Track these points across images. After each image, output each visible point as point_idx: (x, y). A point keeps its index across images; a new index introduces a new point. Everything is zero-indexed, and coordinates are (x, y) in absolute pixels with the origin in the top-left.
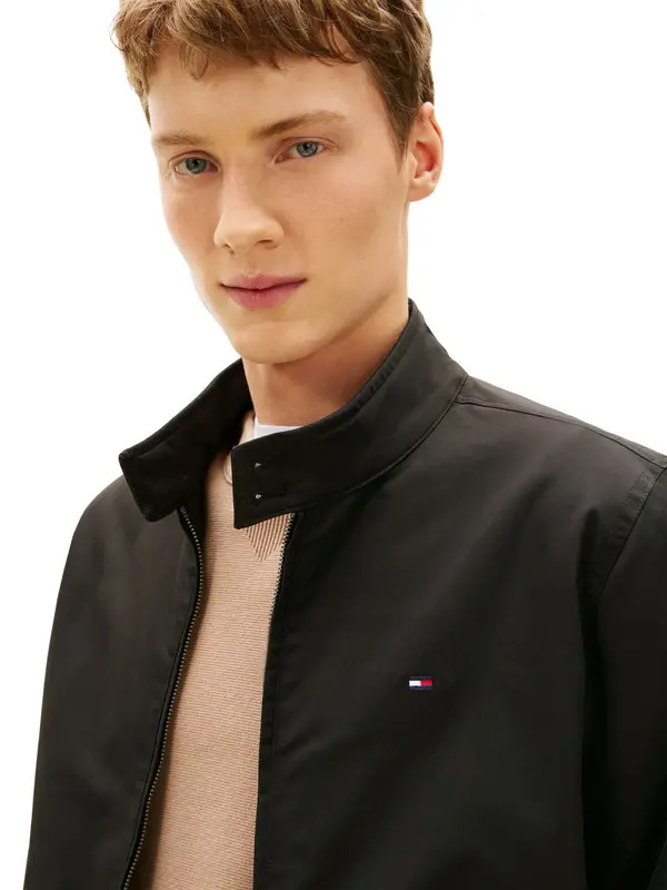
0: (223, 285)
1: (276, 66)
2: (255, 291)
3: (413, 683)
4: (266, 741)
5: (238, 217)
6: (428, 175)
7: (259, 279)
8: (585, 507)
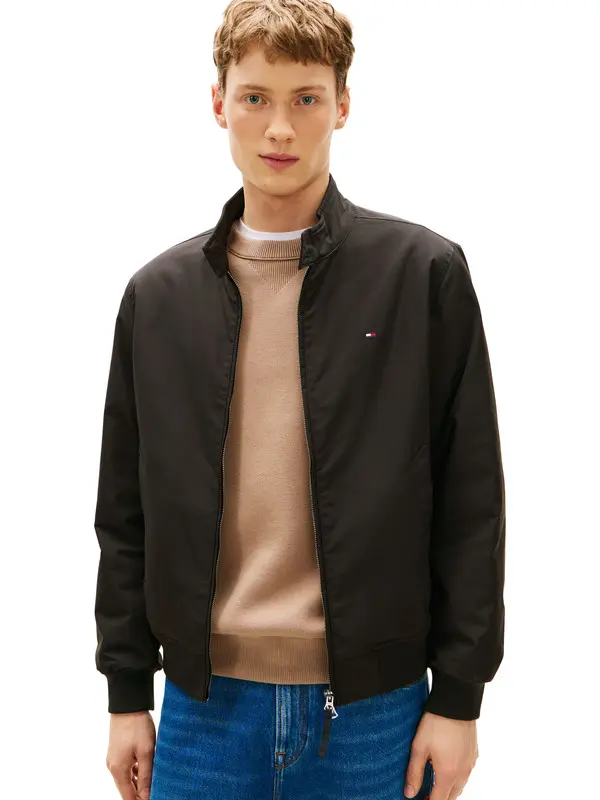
0: (260, 156)
1: (305, 64)
2: (278, 160)
3: (368, 335)
4: (303, 366)
5: (279, 127)
6: (343, 118)
7: (283, 155)
8: (431, 258)
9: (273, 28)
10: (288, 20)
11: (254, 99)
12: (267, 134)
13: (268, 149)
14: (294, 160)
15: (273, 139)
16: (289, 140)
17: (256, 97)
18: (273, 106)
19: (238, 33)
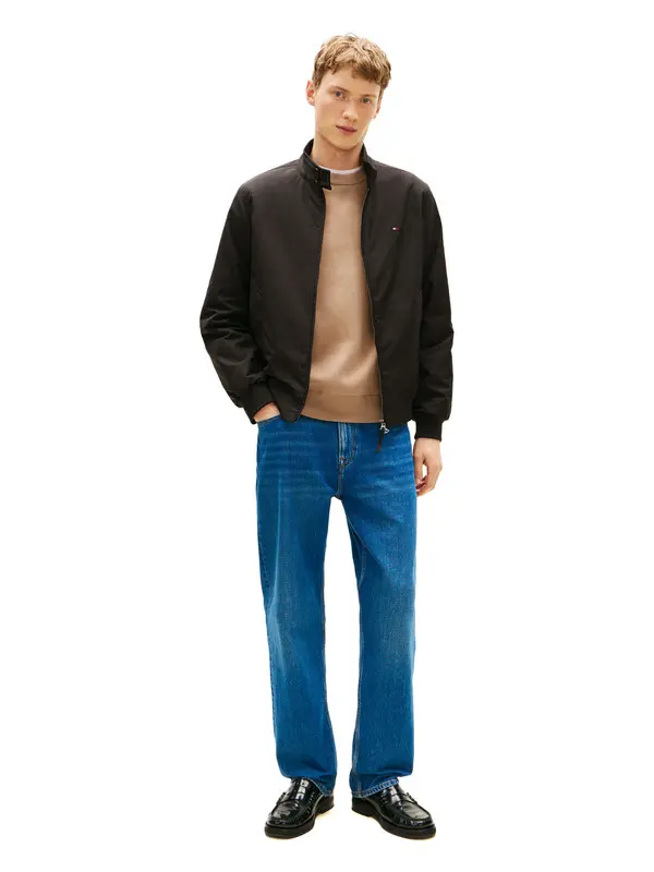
0: (337, 126)
2: (346, 130)
3: (394, 229)
9: (358, 60)
10: (367, 58)
11: (338, 94)
12: (344, 114)
13: (342, 123)
14: (354, 131)
15: (347, 118)
16: (355, 121)
17: (340, 93)
18: (348, 101)
19: (339, 59)
